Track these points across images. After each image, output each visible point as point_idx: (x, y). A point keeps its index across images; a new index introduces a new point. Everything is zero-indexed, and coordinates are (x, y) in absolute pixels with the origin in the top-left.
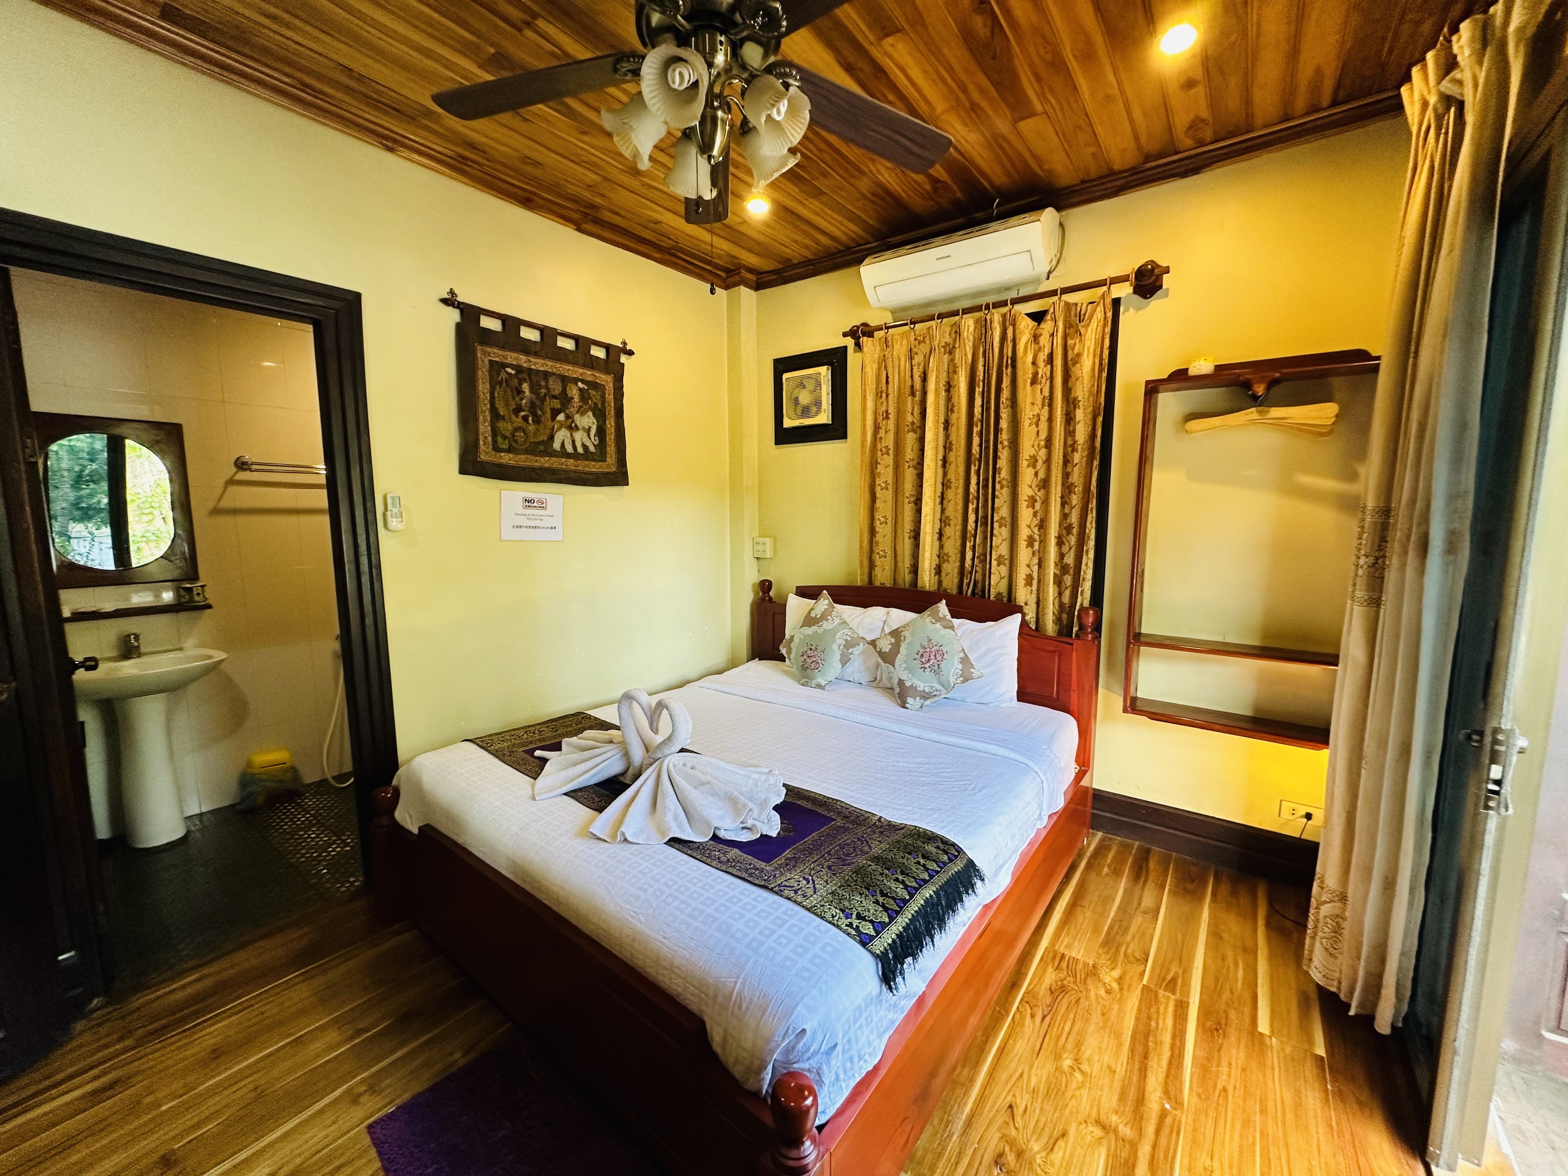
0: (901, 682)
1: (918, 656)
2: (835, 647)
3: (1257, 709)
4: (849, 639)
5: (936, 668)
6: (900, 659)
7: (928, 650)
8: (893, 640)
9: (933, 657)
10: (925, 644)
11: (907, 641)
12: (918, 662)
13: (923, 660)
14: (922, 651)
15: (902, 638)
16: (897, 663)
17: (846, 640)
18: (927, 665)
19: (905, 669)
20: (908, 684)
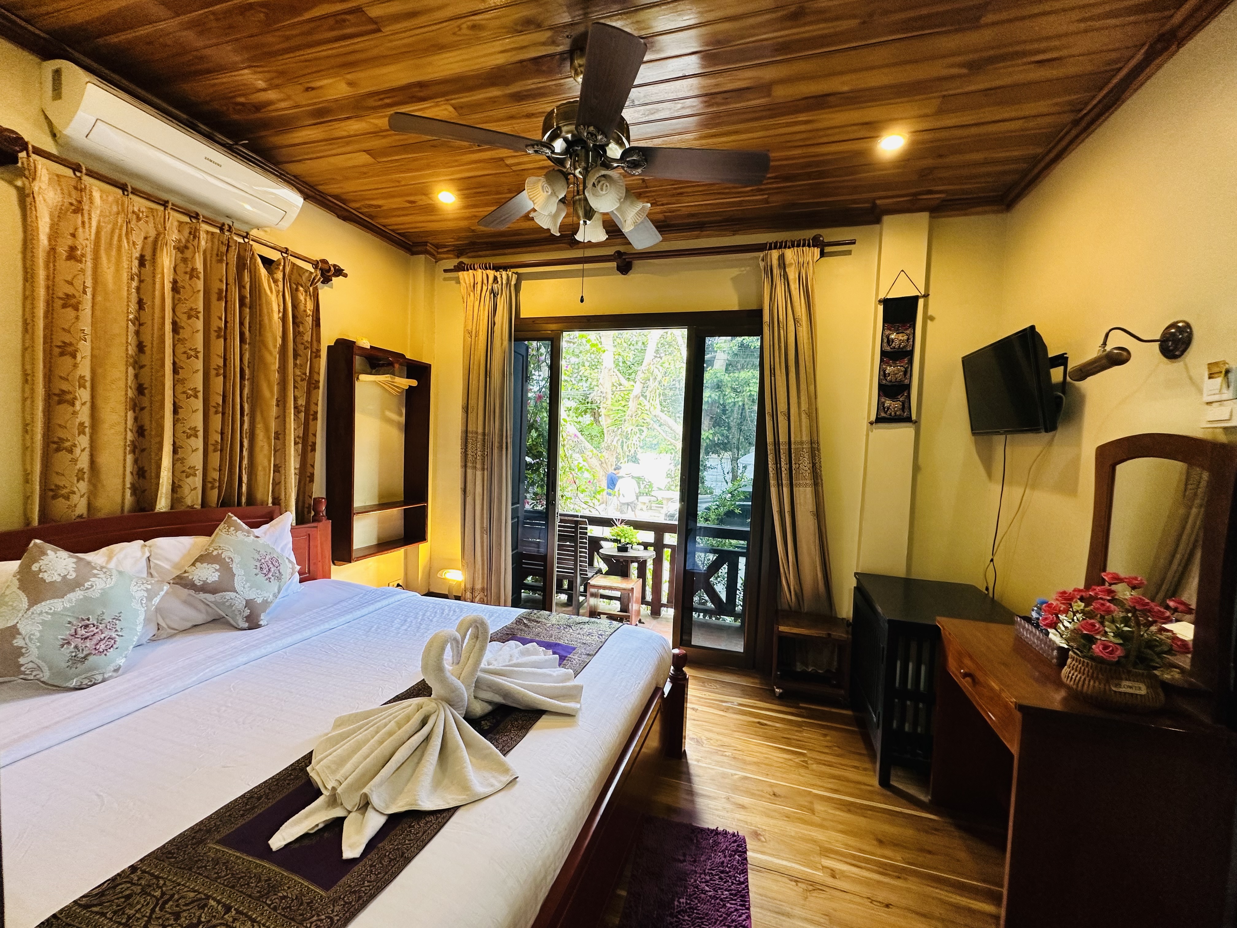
0: (249, 604)
1: (258, 570)
2: (135, 605)
3: (379, 539)
4: (149, 587)
5: (278, 574)
6: (238, 583)
7: (263, 561)
8: (218, 567)
9: (271, 566)
10: (257, 556)
11: (237, 559)
12: (261, 577)
13: (265, 571)
14: (258, 564)
15: (227, 560)
16: (238, 585)
17: (147, 590)
18: (270, 575)
19: (251, 588)
20: (259, 601)
